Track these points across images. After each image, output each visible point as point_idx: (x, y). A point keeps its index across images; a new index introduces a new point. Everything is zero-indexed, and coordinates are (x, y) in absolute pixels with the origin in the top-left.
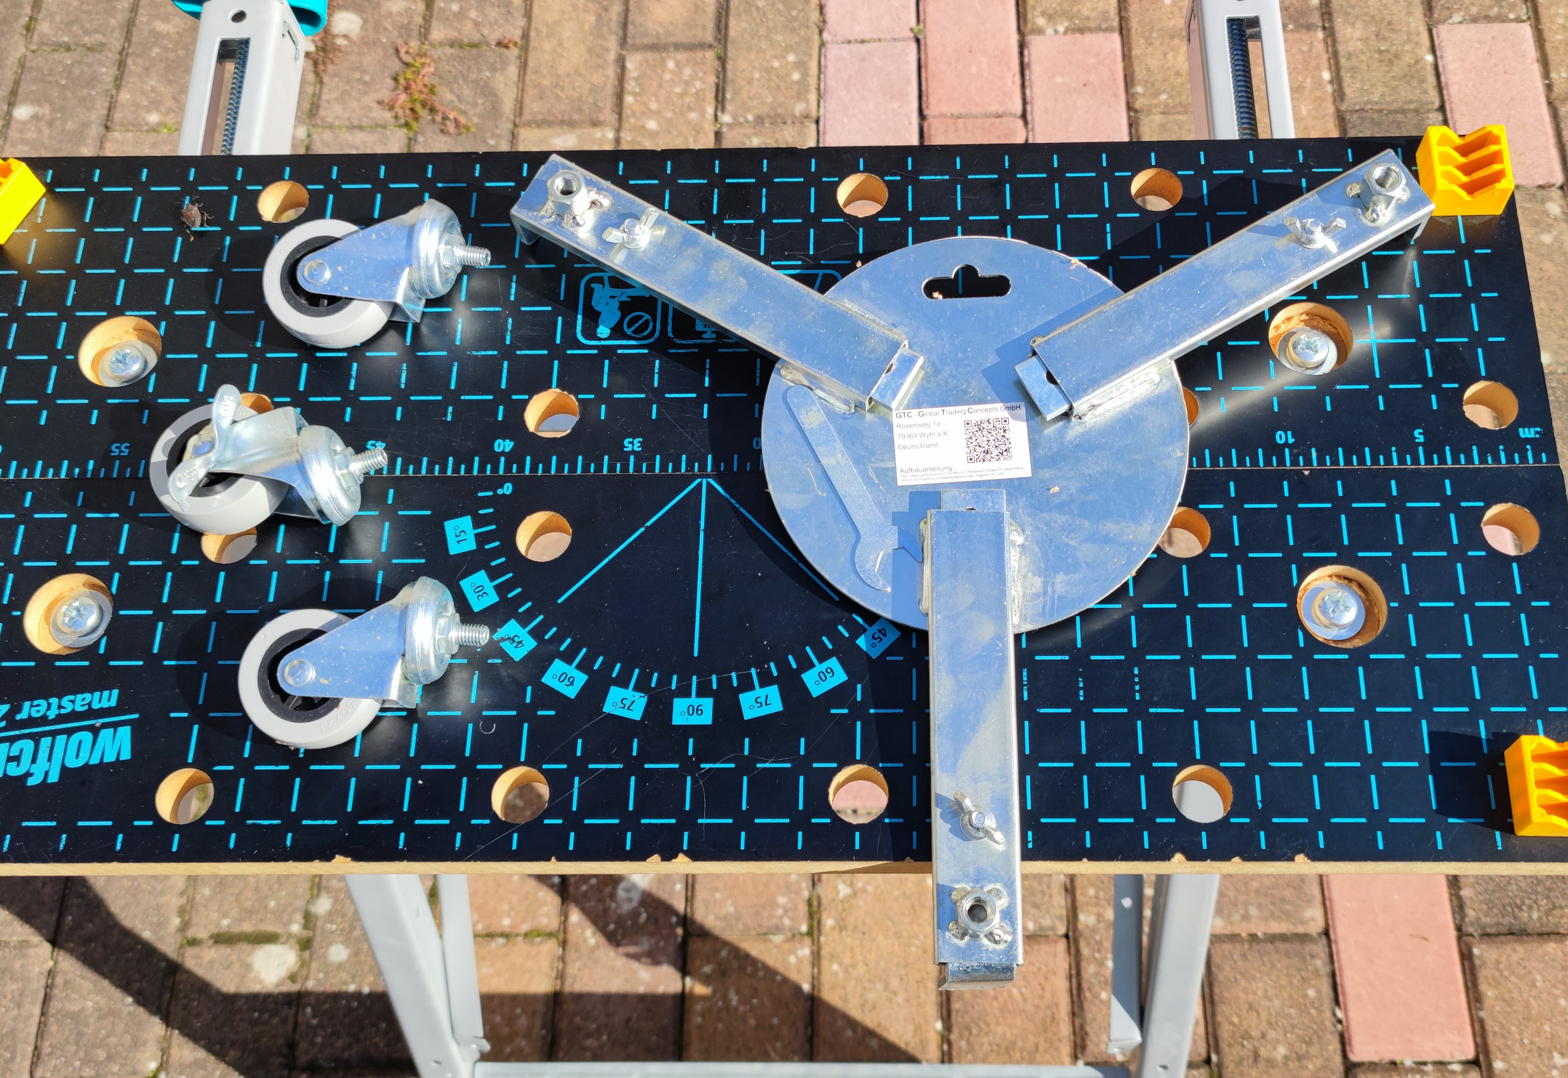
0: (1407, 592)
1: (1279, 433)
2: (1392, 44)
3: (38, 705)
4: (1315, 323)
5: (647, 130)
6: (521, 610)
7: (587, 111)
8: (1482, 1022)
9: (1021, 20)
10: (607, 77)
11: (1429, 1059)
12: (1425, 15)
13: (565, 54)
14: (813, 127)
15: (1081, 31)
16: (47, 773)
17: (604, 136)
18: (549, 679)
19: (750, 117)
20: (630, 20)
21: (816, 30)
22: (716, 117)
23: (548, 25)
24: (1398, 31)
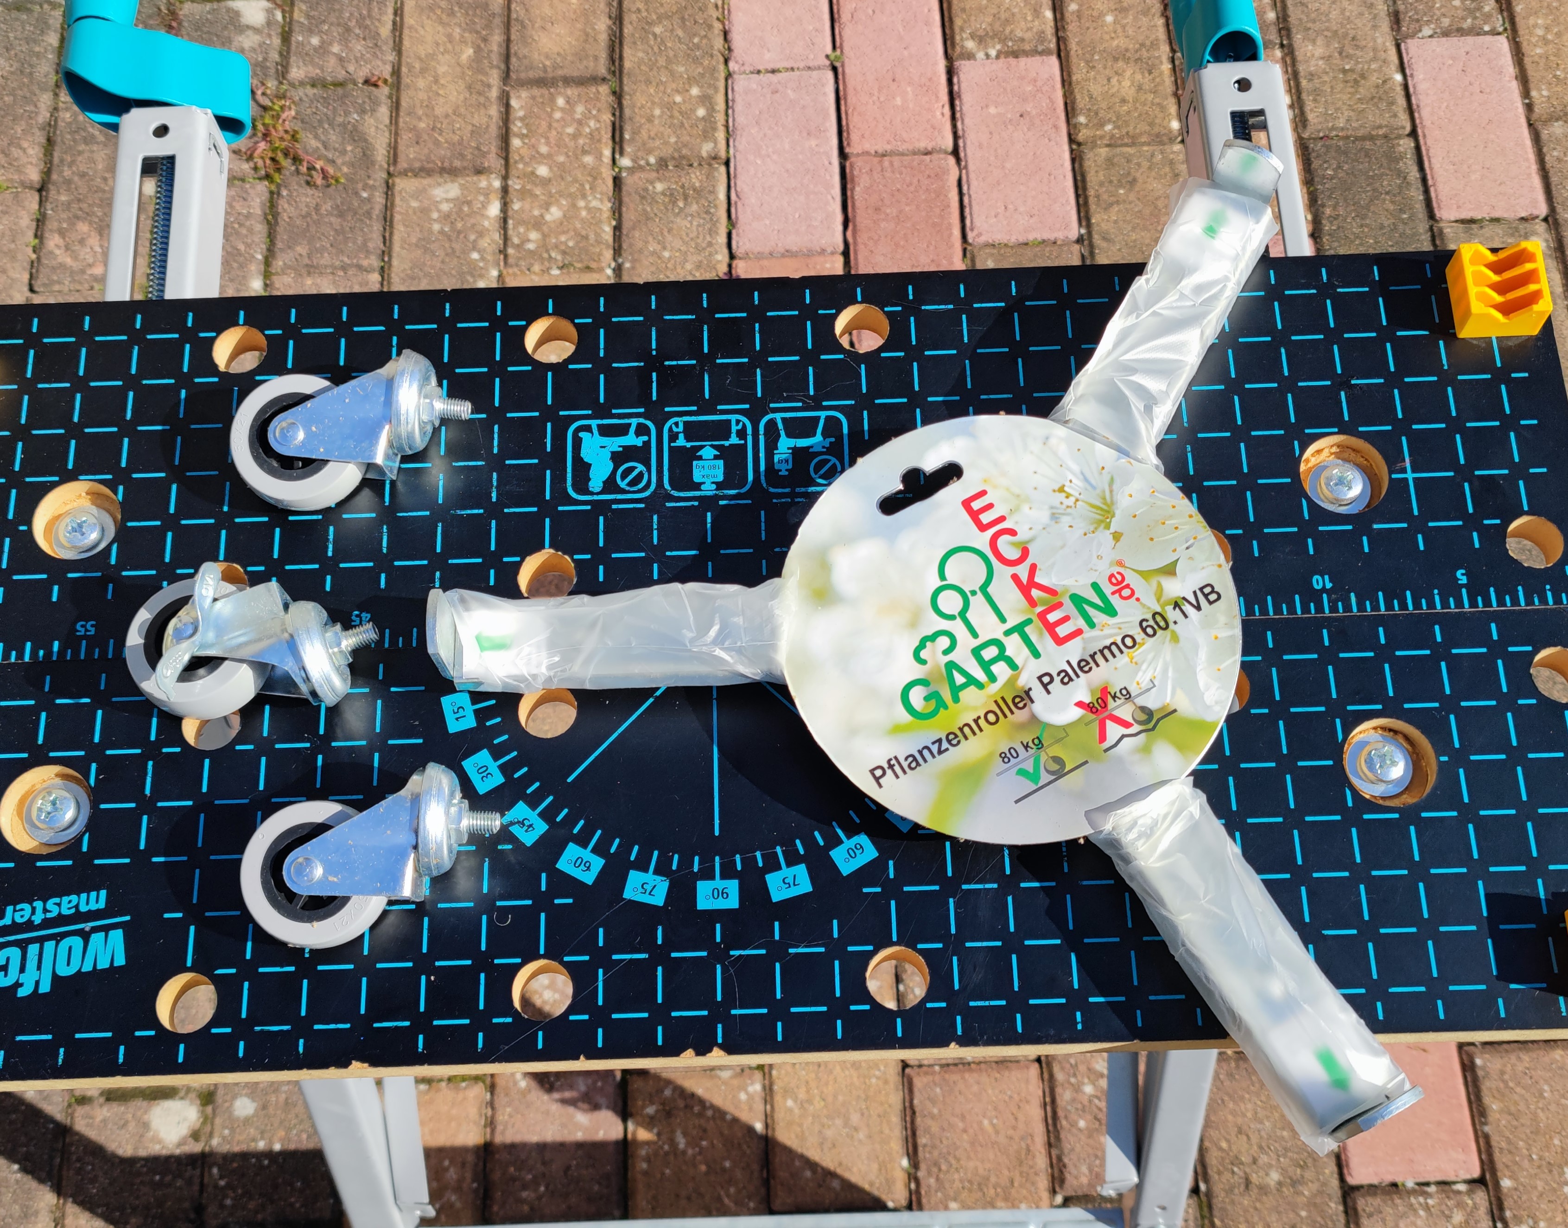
0: (1457, 745)
1: (1316, 577)
2: (1358, 63)
3: (22, 910)
4: (1346, 455)
5: (537, 176)
6: (529, 791)
7: (469, 157)
8: (1487, 1137)
9: (949, 43)
10: (490, 117)
11: (1432, 1179)
12: (1392, 29)
13: (441, 92)
14: (723, 169)
15: (1016, 54)
16: (37, 983)
17: (490, 185)
18: (563, 865)
19: (652, 160)
20: (512, 51)
21: (722, 59)
22: (614, 160)
23: (421, 59)
24: (1362, 48)
